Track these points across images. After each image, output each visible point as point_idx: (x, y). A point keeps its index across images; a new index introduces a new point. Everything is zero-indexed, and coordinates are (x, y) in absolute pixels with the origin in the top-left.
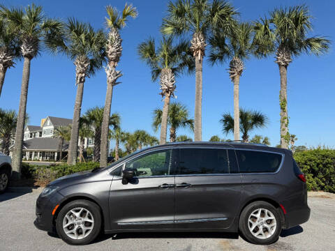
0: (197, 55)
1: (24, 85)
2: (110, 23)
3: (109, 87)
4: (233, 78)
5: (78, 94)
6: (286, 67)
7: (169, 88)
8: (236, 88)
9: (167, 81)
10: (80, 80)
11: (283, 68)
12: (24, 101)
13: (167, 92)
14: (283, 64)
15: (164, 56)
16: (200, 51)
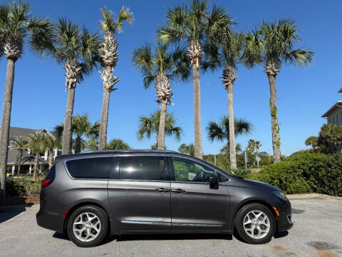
0: (195, 63)
1: (8, 90)
2: (105, 26)
3: (106, 93)
4: (227, 86)
5: (68, 100)
6: (275, 76)
7: (166, 95)
8: (230, 96)
9: (163, 88)
10: (72, 85)
11: (272, 78)
12: (8, 108)
13: (164, 99)
14: (272, 73)
15: (159, 63)
16: (197, 59)
